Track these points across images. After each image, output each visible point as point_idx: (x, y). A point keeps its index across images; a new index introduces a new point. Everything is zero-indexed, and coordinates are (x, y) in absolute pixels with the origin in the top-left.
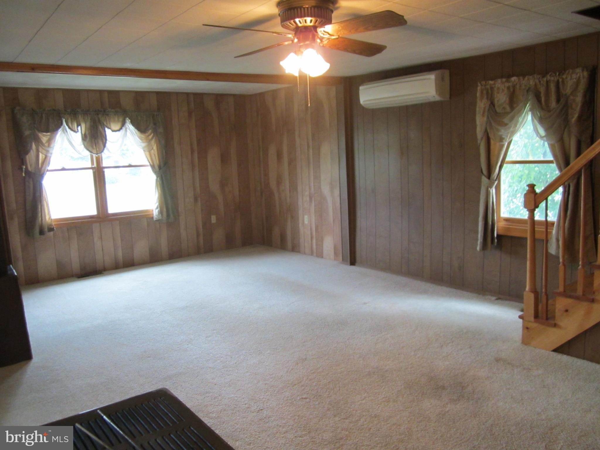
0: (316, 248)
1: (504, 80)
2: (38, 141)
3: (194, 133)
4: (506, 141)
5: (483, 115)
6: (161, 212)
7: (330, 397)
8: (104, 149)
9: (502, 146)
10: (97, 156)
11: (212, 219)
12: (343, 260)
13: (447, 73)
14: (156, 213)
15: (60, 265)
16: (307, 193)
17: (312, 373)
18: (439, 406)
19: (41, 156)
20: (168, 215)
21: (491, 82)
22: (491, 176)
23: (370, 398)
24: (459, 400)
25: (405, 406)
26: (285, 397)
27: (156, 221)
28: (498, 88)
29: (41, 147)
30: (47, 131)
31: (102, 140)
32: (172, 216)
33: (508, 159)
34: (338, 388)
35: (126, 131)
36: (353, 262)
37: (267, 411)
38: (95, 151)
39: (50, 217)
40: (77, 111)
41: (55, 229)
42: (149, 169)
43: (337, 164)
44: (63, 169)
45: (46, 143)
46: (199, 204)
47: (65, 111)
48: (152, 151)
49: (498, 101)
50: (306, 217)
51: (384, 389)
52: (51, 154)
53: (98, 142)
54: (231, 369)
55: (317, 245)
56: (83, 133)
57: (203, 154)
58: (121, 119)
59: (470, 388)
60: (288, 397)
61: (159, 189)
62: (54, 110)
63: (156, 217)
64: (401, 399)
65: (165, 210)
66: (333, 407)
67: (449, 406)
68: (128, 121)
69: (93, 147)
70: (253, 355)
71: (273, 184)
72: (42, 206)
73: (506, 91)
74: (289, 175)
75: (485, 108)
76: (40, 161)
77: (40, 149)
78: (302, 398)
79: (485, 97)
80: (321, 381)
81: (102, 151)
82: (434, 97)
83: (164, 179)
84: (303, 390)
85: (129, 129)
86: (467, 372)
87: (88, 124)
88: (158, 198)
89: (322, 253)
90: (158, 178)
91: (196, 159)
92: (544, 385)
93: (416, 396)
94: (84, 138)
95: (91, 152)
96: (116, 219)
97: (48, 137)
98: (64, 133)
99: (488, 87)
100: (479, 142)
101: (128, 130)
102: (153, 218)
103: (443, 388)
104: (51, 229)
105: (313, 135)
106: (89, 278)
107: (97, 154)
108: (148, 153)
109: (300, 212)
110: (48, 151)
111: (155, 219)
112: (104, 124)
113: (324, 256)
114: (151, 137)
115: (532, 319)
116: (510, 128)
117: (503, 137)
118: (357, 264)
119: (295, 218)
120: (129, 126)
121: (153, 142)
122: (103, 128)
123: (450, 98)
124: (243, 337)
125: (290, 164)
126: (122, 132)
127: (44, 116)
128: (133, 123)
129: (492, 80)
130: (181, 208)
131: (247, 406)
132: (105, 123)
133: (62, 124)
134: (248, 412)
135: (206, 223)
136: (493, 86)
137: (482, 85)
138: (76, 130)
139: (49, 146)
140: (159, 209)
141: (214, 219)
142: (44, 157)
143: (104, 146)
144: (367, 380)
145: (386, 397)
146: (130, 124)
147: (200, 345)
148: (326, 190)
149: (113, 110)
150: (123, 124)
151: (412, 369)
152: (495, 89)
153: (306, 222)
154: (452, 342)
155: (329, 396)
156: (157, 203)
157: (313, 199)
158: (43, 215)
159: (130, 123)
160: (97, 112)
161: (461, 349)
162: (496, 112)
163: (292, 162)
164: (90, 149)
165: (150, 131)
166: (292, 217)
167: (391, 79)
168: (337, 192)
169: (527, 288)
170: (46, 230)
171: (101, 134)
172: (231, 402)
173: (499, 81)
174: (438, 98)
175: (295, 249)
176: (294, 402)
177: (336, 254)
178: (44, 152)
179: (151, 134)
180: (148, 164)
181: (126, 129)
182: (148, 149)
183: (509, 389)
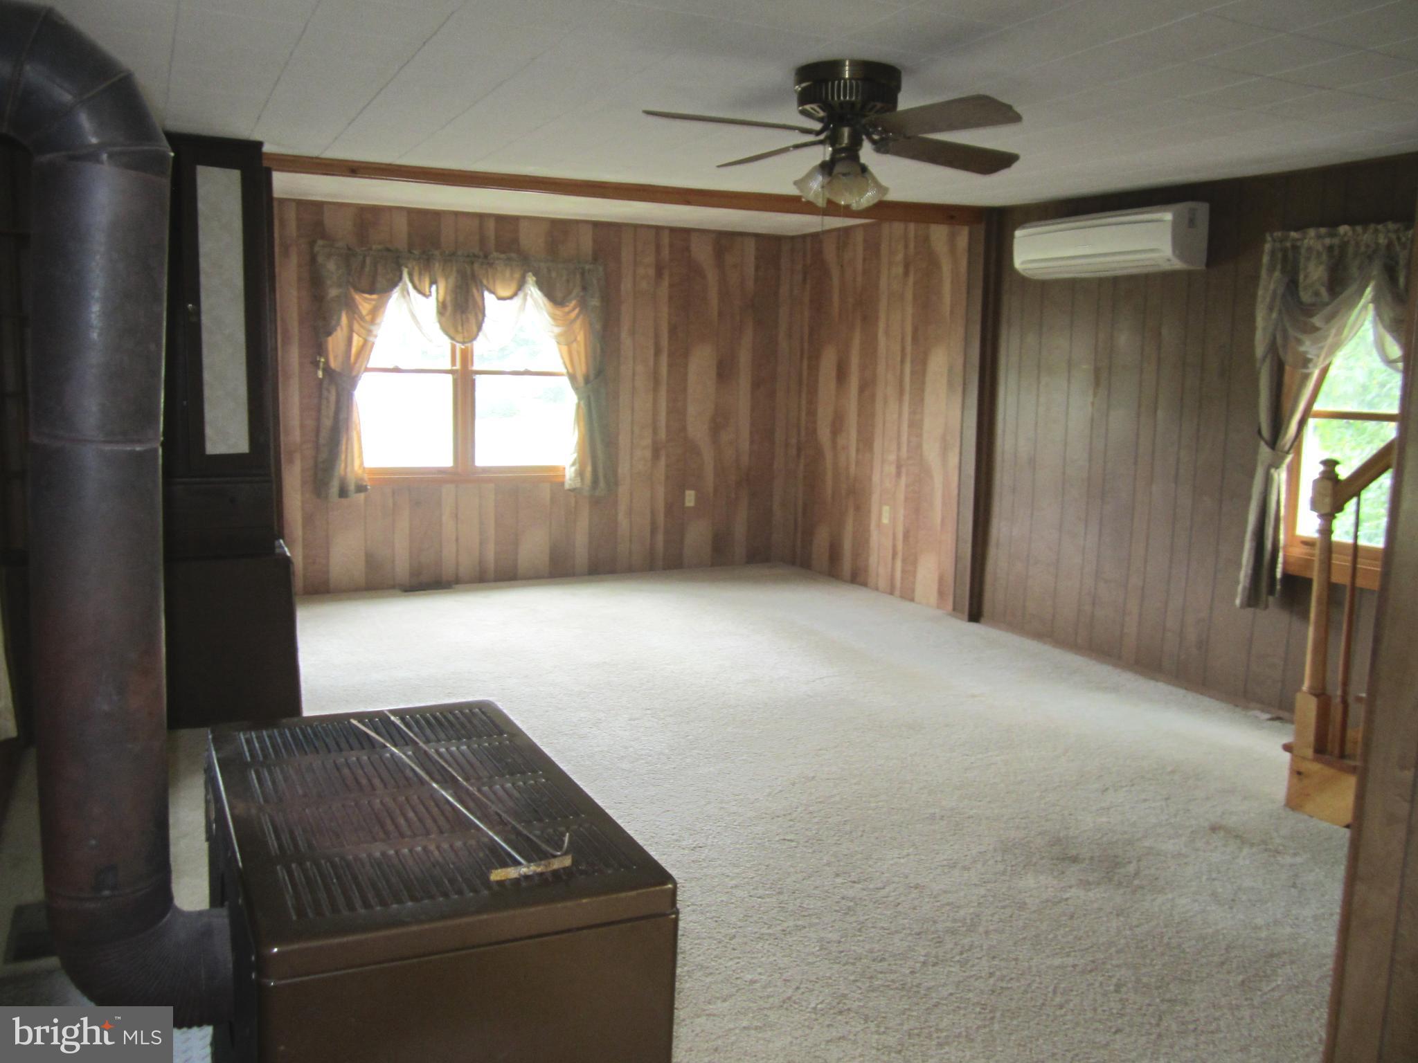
0: (902, 579)
1: (1323, 230)
2: (352, 307)
3: (664, 311)
4: (1315, 366)
5: (1271, 309)
6: (580, 474)
7: (840, 844)
8: (477, 335)
9: (1306, 377)
10: (463, 347)
11: (687, 498)
12: (954, 609)
13: (1203, 209)
14: (570, 473)
15: (371, 562)
16: (892, 457)
17: (816, 803)
18: (1052, 887)
19: (357, 341)
20: (595, 482)
21: (1293, 234)
22: (1279, 442)
23: (917, 857)
24: (1099, 884)
25: (983, 878)
26: (751, 833)
27: (570, 490)
28: (1310, 249)
29: (358, 322)
30: (371, 292)
31: (476, 315)
32: (602, 484)
33: (1317, 407)
34: (860, 834)
35: (525, 299)
36: (975, 615)
37: (710, 850)
38: (459, 338)
39: (362, 463)
40: (433, 255)
41: (369, 487)
42: (565, 382)
43: (959, 400)
44: (397, 370)
45: (367, 315)
46: (662, 462)
47: (410, 252)
48: (575, 345)
49: (1306, 277)
50: (886, 510)
51: (952, 845)
52: (376, 336)
53: (468, 319)
54: (662, 776)
55: (903, 571)
56: (441, 298)
57: (680, 357)
58: (517, 275)
59: (1131, 868)
60: (758, 834)
61: (582, 424)
62: (388, 250)
63: (570, 482)
64: (979, 866)
65: (589, 469)
66: (838, 861)
67: (1073, 890)
68: (531, 279)
69: (457, 331)
70: (711, 759)
71: (824, 434)
72: (349, 439)
73: (1324, 257)
74: (859, 415)
75: (1275, 292)
76: (354, 350)
77: (356, 327)
78: (784, 840)
79: (1279, 267)
80: (829, 818)
81: (475, 338)
82: (1169, 260)
83: (593, 404)
84: (790, 827)
85: (532, 296)
86: (1138, 840)
87: (452, 280)
88: (578, 443)
89: (913, 591)
90: (582, 403)
91: (664, 370)
92: (1294, 883)
93: (1012, 866)
94: (442, 309)
95: (452, 338)
96: (490, 480)
97: (374, 303)
98: (404, 297)
99: (1288, 244)
100: (1258, 365)
101: (528, 297)
102: (563, 484)
103: (1075, 860)
104: (361, 488)
105: (915, 330)
106: (425, 594)
107: (463, 343)
108: (565, 348)
109: (875, 498)
110: (370, 332)
111: (567, 486)
112: (481, 282)
113: (916, 599)
114: (573, 315)
115: (1309, 752)
116: (1326, 338)
117: (1309, 356)
118: (982, 620)
119: (862, 509)
120: (533, 291)
121: (578, 324)
122: (480, 291)
123: (1208, 265)
124: (701, 727)
125: (862, 389)
126: (517, 301)
127: (368, 260)
128: (540, 285)
129: (1296, 229)
130: (624, 469)
131: (674, 837)
132: (485, 282)
133: (400, 278)
134: (674, 847)
135: (674, 507)
136: (1299, 244)
137: (1274, 241)
138: (428, 293)
139: (373, 321)
140: (577, 466)
141: (690, 498)
142: (361, 343)
143: (479, 328)
144: (923, 827)
145: (951, 860)
146: (534, 286)
147: (614, 731)
148: (931, 451)
149: (503, 256)
150: (521, 286)
151: (1023, 821)
152: (1303, 251)
153: (885, 521)
154: (1133, 785)
155: (839, 842)
156: (574, 453)
157: (904, 470)
158: (349, 458)
159: (535, 283)
160: (471, 259)
161: (1145, 800)
162: (1300, 302)
163: (867, 386)
164: (452, 332)
165: (573, 303)
166: (858, 508)
167: (1085, 217)
168: (954, 460)
169: (1306, 686)
170: (352, 487)
171: (475, 303)
172: (647, 827)
173: (1312, 232)
174: (1178, 265)
175: (857, 577)
176: (767, 844)
177: (941, 593)
178: (363, 332)
179: (574, 309)
180: (564, 371)
181: (526, 295)
182: (566, 340)
183: (1214, 880)
